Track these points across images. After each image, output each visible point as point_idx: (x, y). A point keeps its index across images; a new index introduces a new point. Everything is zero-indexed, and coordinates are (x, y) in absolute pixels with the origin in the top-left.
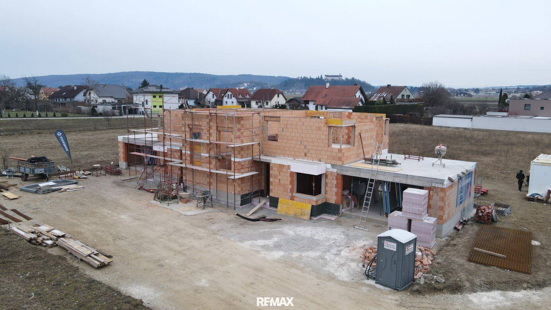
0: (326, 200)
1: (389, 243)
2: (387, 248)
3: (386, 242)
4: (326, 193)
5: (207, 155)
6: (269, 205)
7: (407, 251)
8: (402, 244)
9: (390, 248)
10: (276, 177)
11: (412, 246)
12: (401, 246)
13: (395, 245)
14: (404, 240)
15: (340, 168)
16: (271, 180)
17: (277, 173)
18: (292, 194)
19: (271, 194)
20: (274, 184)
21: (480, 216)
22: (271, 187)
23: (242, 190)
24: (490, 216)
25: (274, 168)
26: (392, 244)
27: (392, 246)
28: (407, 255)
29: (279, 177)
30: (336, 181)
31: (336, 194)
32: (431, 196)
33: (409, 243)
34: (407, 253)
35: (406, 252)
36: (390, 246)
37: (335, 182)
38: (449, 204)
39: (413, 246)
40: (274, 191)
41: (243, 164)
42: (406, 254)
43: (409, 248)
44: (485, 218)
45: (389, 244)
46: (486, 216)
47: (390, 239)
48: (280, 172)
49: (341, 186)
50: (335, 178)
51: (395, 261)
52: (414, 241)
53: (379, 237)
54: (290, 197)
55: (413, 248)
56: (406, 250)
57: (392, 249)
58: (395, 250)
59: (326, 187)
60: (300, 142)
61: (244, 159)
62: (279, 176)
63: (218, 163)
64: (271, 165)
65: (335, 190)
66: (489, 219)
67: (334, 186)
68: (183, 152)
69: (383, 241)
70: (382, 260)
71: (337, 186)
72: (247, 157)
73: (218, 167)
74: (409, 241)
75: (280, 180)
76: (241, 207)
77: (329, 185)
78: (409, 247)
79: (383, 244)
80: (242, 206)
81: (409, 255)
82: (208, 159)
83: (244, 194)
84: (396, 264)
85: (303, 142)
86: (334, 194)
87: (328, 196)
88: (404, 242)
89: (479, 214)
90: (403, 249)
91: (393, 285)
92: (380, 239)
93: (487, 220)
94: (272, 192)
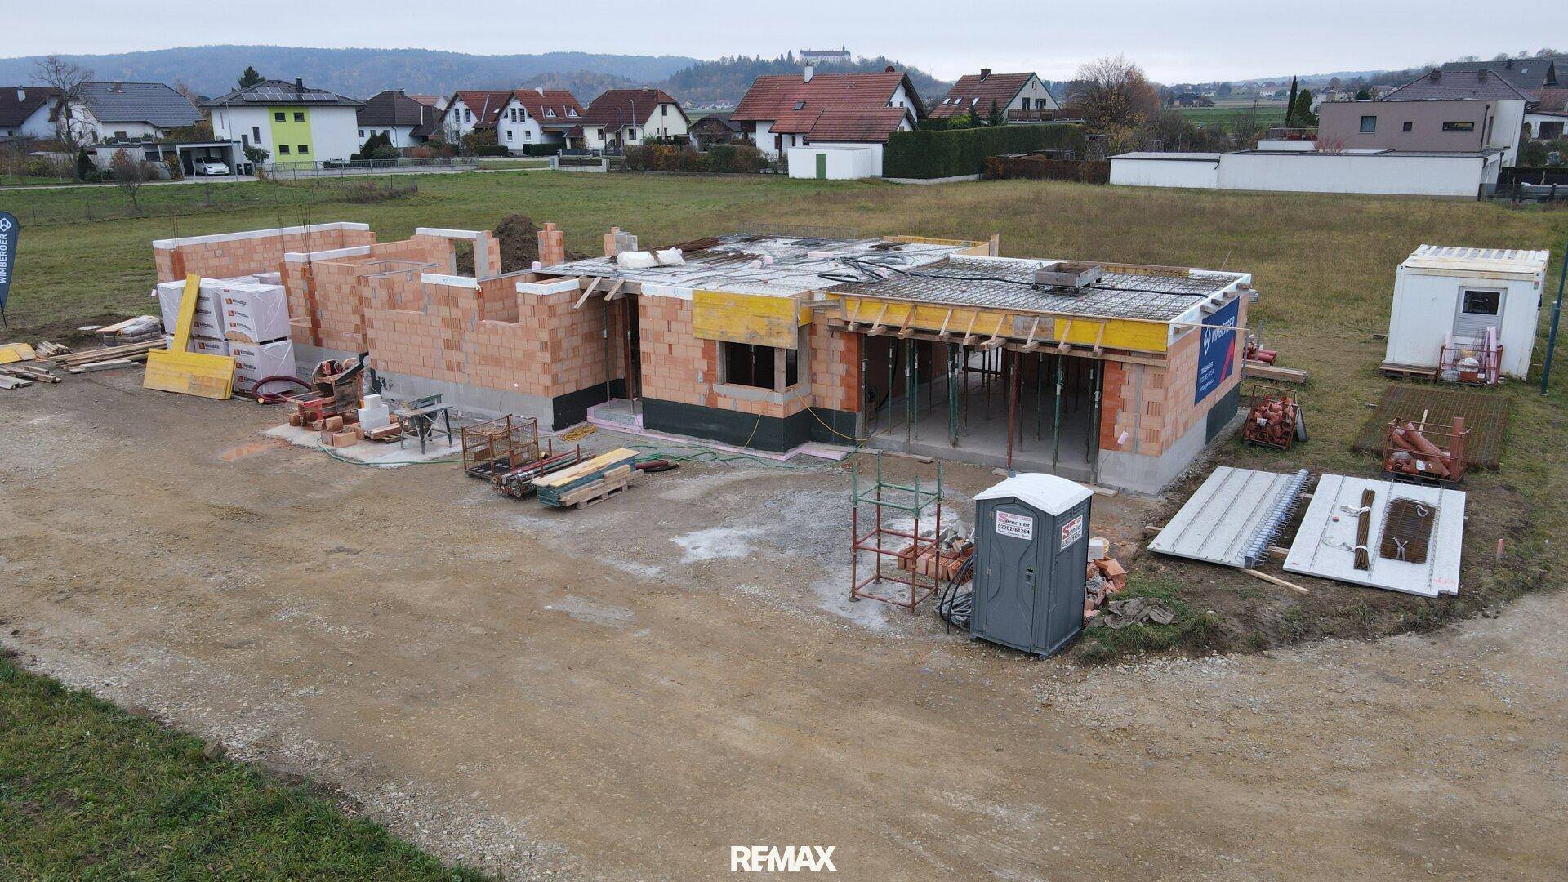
0: (814, 400)
1: (1011, 517)
2: (1006, 532)
3: (1000, 515)
4: (814, 381)
6: (641, 424)
7: (1065, 537)
8: (1052, 518)
9: (1014, 532)
10: (658, 337)
11: (1079, 522)
12: (1047, 524)
13: (1029, 522)
14: (1054, 507)
16: (644, 346)
17: (660, 325)
18: (711, 387)
19: (647, 392)
20: (653, 361)
21: (1259, 427)
22: (645, 369)
23: (555, 382)
24: (1288, 425)
25: (652, 312)
26: (1020, 519)
27: (1018, 527)
28: (1066, 549)
29: (669, 338)
30: (842, 340)
31: (844, 381)
32: (1127, 374)
33: (1071, 513)
34: (1065, 543)
35: (1063, 540)
36: (1013, 526)
37: (838, 344)
38: (1176, 393)
39: (1081, 522)
40: (653, 380)
42: (1062, 548)
43: (1070, 529)
44: (1274, 430)
45: (1010, 519)
46: (1278, 427)
47: (1013, 504)
48: (669, 323)
49: (856, 355)
50: (837, 333)
51: (1030, 571)
52: (1085, 508)
53: (979, 502)
54: (704, 396)
55: (1081, 529)
56: (1063, 534)
57: (1019, 535)
58: (1029, 537)
59: (814, 362)
62: (667, 334)
64: (641, 302)
65: (840, 369)
66: (1286, 433)
67: (837, 358)
69: (991, 514)
70: (989, 571)
71: (844, 358)
73: (476, 315)
74: (1071, 509)
75: (670, 345)
76: (555, 434)
77: (821, 354)
78: (1071, 525)
79: (993, 521)
80: (559, 433)
81: (1070, 549)
83: (561, 393)
84: (1033, 577)
86: (837, 381)
87: (820, 389)
88: (1055, 512)
89: (1258, 422)
90: (1053, 534)
91: (1023, 642)
92: (982, 506)
93: (1281, 438)
94: (648, 384)
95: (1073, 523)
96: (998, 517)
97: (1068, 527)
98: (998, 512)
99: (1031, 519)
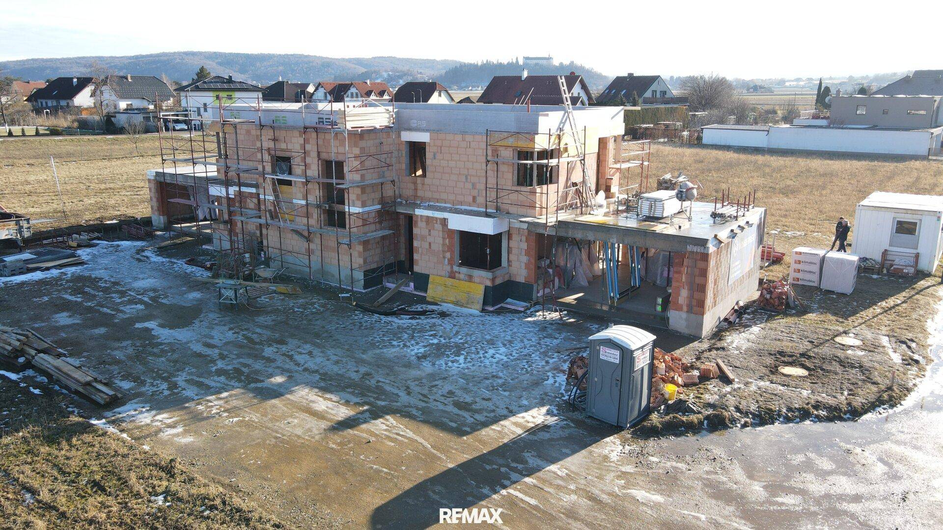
0: (510, 276)
1: (608, 350)
2: (605, 358)
4: (509, 265)
5: (304, 202)
6: (413, 287)
7: (638, 362)
8: (629, 351)
9: (610, 359)
10: (423, 238)
11: (647, 354)
12: (627, 354)
13: (617, 353)
14: (633, 345)
16: (416, 244)
17: (425, 232)
18: (452, 268)
19: (417, 269)
20: (420, 251)
21: (766, 299)
22: (416, 256)
23: (365, 262)
24: (783, 298)
25: (421, 224)
26: (613, 351)
27: (612, 356)
28: (638, 370)
29: (430, 239)
30: (526, 244)
31: (527, 266)
32: (686, 268)
33: (643, 348)
34: (638, 366)
35: (636, 365)
36: (609, 355)
37: (524, 246)
38: (715, 279)
40: (420, 263)
41: (366, 216)
42: (636, 369)
43: (641, 358)
46: (776, 299)
47: (611, 343)
48: (430, 231)
49: (533, 253)
50: (524, 238)
51: (618, 380)
53: (591, 341)
54: (448, 272)
55: (648, 358)
56: (637, 360)
57: (612, 360)
58: (618, 362)
59: (510, 255)
60: (464, 179)
61: (367, 209)
62: (428, 237)
63: (322, 216)
64: (415, 219)
65: (524, 259)
67: (524, 253)
68: (262, 197)
69: (598, 347)
71: (527, 253)
72: (373, 205)
73: (323, 223)
75: (430, 243)
76: (364, 291)
77: (514, 251)
79: (599, 351)
80: (367, 290)
81: (642, 369)
82: (305, 209)
83: (368, 268)
84: (619, 384)
85: (469, 177)
86: (523, 266)
87: (513, 270)
88: (633, 347)
89: (766, 296)
90: (631, 360)
91: (614, 419)
92: (593, 343)
93: (779, 306)
94: (417, 264)
95: (643, 354)
96: (601, 349)
97: (639, 357)
98: (601, 347)
99: (619, 351)
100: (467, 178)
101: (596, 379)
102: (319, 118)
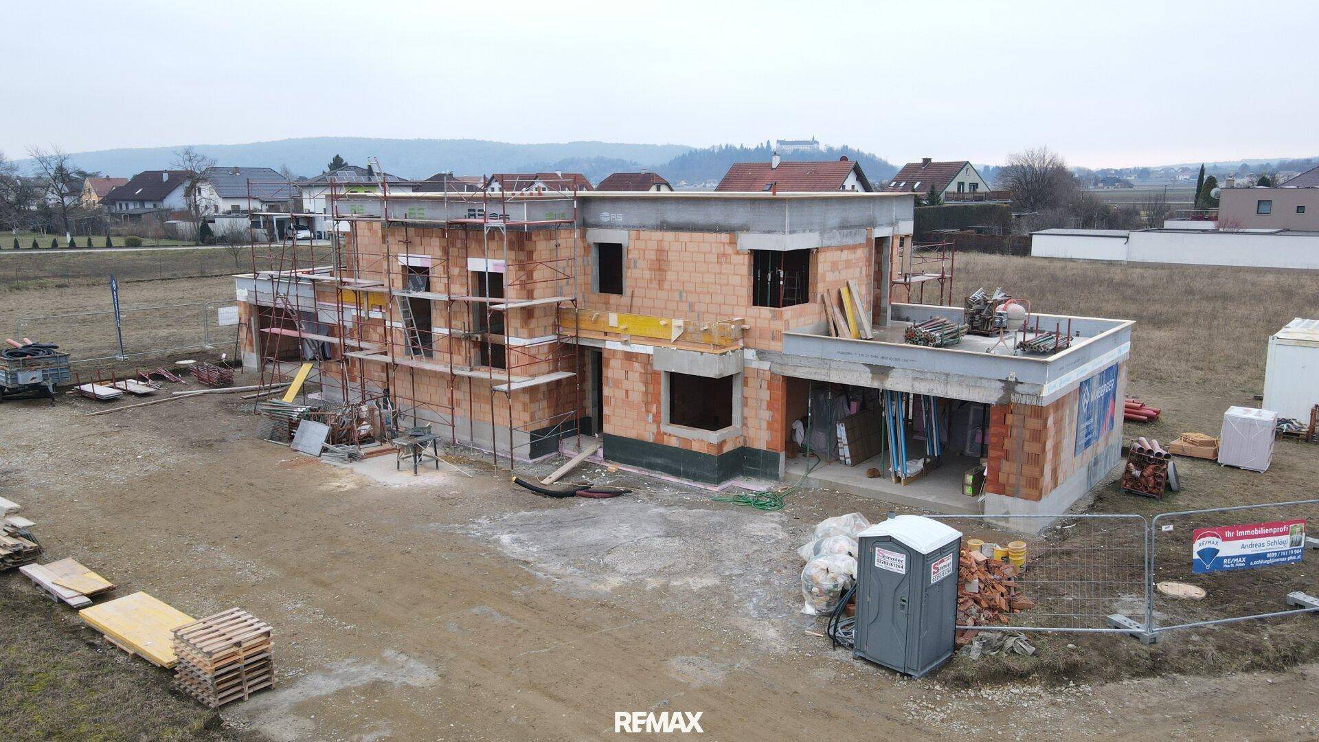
0: (745, 441)
1: (887, 553)
2: (883, 566)
3: (879, 551)
4: (744, 425)
5: (446, 331)
6: (603, 456)
7: (934, 573)
8: (922, 557)
9: (890, 567)
10: (617, 384)
11: (949, 561)
12: (918, 561)
13: (903, 558)
14: (925, 547)
15: (778, 360)
16: (606, 391)
17: (620, 374)
18: (659, 427)
19: (608, 429)
20: (613, 402)
21: (1135, 478)
22: (606, 411)
23: (532, 418)
24: (1160, 477)
25: (614, 363)
26: (895, 555)
27: (894, 562)
28: (935, 584)
29: (626, 385)
30: (769, 392)
31: (770, 426)
32: (1010, 429)
33: (942, 552)
34: (934, 579)
35: (932, 576)
36: (889, 561)
37: (765, 395)
38: (1055, 447)
39: (951, 560)
40: (613, 420)
41: (533, 352)
42: (932, 582)
43: (940, 566)
44: (1147, 481)
45: (887, 555)
46: (1151, 478)
47: (889, 542)
48: (627, 373)
49: (780, 404)
50: (765, 385)
51: (904, 601)
52: (955, 547)
53: (861, 539)
54: (653, 434)
55: (951, 566)
56: (933, 570)
57: (895, 569)
58: (903, 571)
59: (746, 409)
60: (677, 295)
61: (535, 340)
62: (625, 382)
63: (472, 350)
64: (605, 355)
65: (766, 415)
66: (1159, 484)
67: (765, 406)
68: (388, 323)
69: (871, 549)
71: (770, 406)
72: (546, 335)
73: (473, 360)
74: (940, 548)
75: (627, 391)
76: (531, 461)
77: (751, 402)
78: (941, 562)
79: (873, 555)
80: (534, 460)
81: (941, 583)
82: (447, 342)
83: (537, 427)
84: (906, 608)
85: (684, 295)
86: (764, 425)
87: (751, 432)
88: (924, 551)
89: (1133, 473)
90: (923, 570)
91: (898, 664)
92: (863, 543)
93: (1154, 488)
94: (609, 422)
95: (943, 561)
96: (877, 552)
97: (937, 564)
98: (877, 548)
99: (905, 556)
100: (681, 296)
101: (869, 599)
102: (469, 210)
